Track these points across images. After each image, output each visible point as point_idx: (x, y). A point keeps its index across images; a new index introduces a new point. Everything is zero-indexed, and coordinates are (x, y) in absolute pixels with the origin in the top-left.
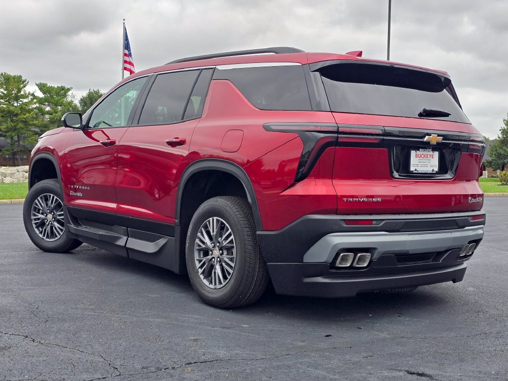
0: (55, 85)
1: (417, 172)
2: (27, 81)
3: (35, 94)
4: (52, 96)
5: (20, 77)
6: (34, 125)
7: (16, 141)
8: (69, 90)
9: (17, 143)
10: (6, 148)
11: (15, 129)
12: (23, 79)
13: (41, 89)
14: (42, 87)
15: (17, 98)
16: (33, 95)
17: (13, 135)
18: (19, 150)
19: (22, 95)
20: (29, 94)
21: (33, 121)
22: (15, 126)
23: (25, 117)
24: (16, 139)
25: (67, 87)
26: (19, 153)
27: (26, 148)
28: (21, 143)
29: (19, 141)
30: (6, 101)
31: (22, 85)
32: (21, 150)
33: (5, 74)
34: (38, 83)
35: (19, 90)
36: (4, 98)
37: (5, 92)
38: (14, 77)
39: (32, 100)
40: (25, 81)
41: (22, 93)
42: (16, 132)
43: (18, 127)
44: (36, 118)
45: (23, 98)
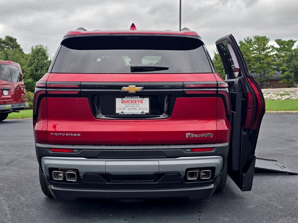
0: (287, 40)
1: (123, 114)
2: (269, 39)
3: (274, 46)
4: (285, 46)
5: (266, 37)
6: (273, 64)
7: (263, 75)
8: (295, 42)
9: (263, 76)
10: (257, 79)
11: (261, 68)
12: (267, 38)
13: (278, 43)
14: (278, 42)
15: (264, 50)
16: (273, 47)
17: (260, 71)
18: (264, 80)
19: (266, 47)
20: (271, 46)
21: (273, 62)
22: (262, 66)
23: (267, 60)
24: (263, 73)
25: (294, 40)
26: (265, 81)
27: (269, 79)
28: (266, 75)
29: (264, 74)
30: (258, 52)
31: (267, 42)
32: (265, 80)
33: (257, 36)
34: (276, 39)
35: (265, 45)
36: (256, 50)
37: (257, 47)
38: (262, 38)
39: (273, 49)
40: (268, 38)
41: (266, 46)
42: (262, 69)
43: (264, 66)
44: (275, 60)
45: (267, 49)
